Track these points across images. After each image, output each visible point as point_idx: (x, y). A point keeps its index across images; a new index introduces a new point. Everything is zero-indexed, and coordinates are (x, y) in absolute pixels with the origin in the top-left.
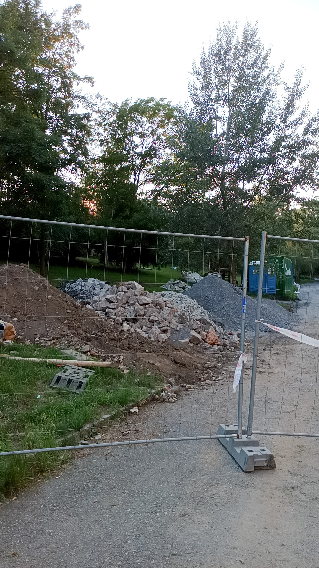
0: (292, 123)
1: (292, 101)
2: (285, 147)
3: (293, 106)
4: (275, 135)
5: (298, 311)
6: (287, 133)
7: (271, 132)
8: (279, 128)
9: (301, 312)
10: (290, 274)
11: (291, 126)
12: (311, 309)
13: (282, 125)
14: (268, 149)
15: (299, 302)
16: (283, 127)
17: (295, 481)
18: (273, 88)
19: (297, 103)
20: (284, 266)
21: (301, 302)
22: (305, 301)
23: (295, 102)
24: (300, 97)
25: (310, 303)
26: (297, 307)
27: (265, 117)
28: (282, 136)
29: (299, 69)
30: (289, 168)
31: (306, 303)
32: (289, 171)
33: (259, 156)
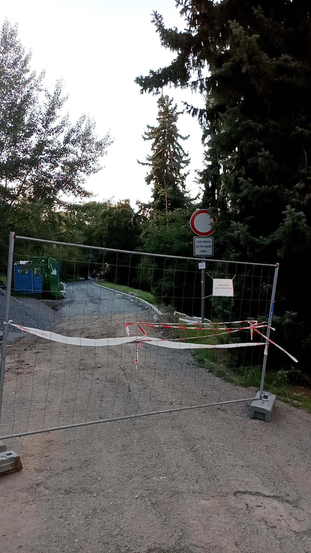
0: (53, 131)
1: (53, 108)
2: (47, 152)
3: (54, 114)
4: (37, 138)
5: (63, 309)
6: (50, 138)
7: (33, 135)
8: (40, 132)
9: (65, 310)
10: (56, 274)
11: (52, 132)
12: (74, 306)
13: (44, 130)
14: (30, 151)
15: (64, 300)
16: (44, 131)
17: (40, 478)
18: (35, 93)
19: (57, 111)
20: (50, 265)
21: (66, 300)
22: (69, 300)
23: (55, 111)
24: (61, 106)
25: (73, 301)
26: (62, 305)
27: (26, 119)
28: (44, 140)
29: (59, 81)
30: (52, 172)
31: (70, 301)
32: (52, 175)
33: (21, 156)
